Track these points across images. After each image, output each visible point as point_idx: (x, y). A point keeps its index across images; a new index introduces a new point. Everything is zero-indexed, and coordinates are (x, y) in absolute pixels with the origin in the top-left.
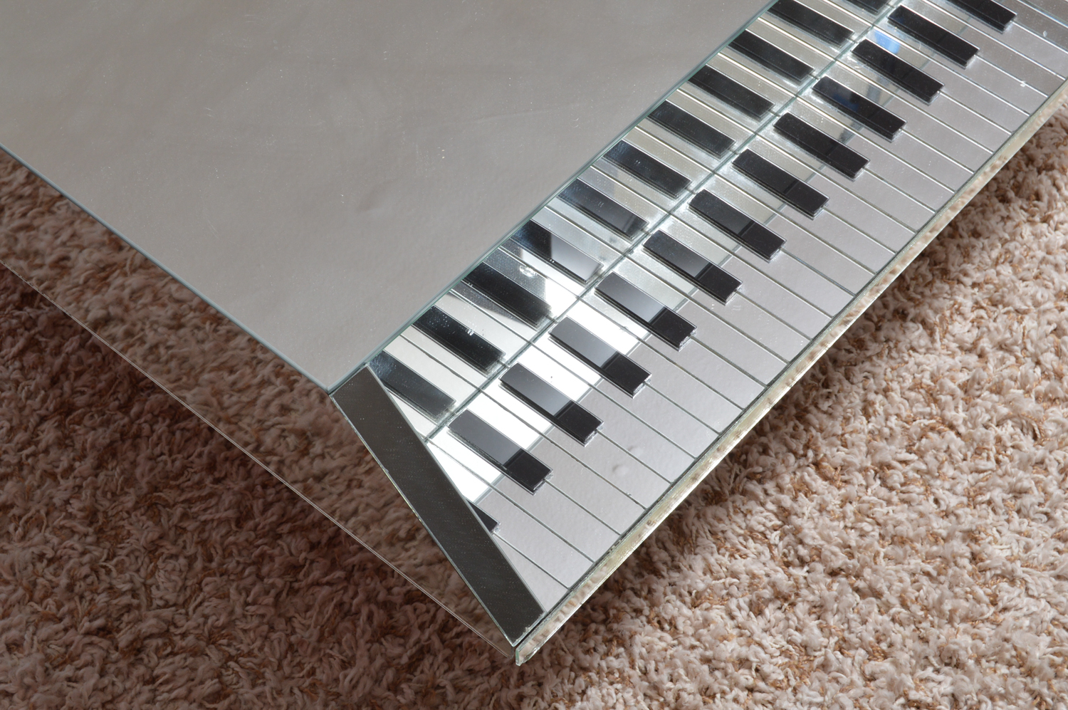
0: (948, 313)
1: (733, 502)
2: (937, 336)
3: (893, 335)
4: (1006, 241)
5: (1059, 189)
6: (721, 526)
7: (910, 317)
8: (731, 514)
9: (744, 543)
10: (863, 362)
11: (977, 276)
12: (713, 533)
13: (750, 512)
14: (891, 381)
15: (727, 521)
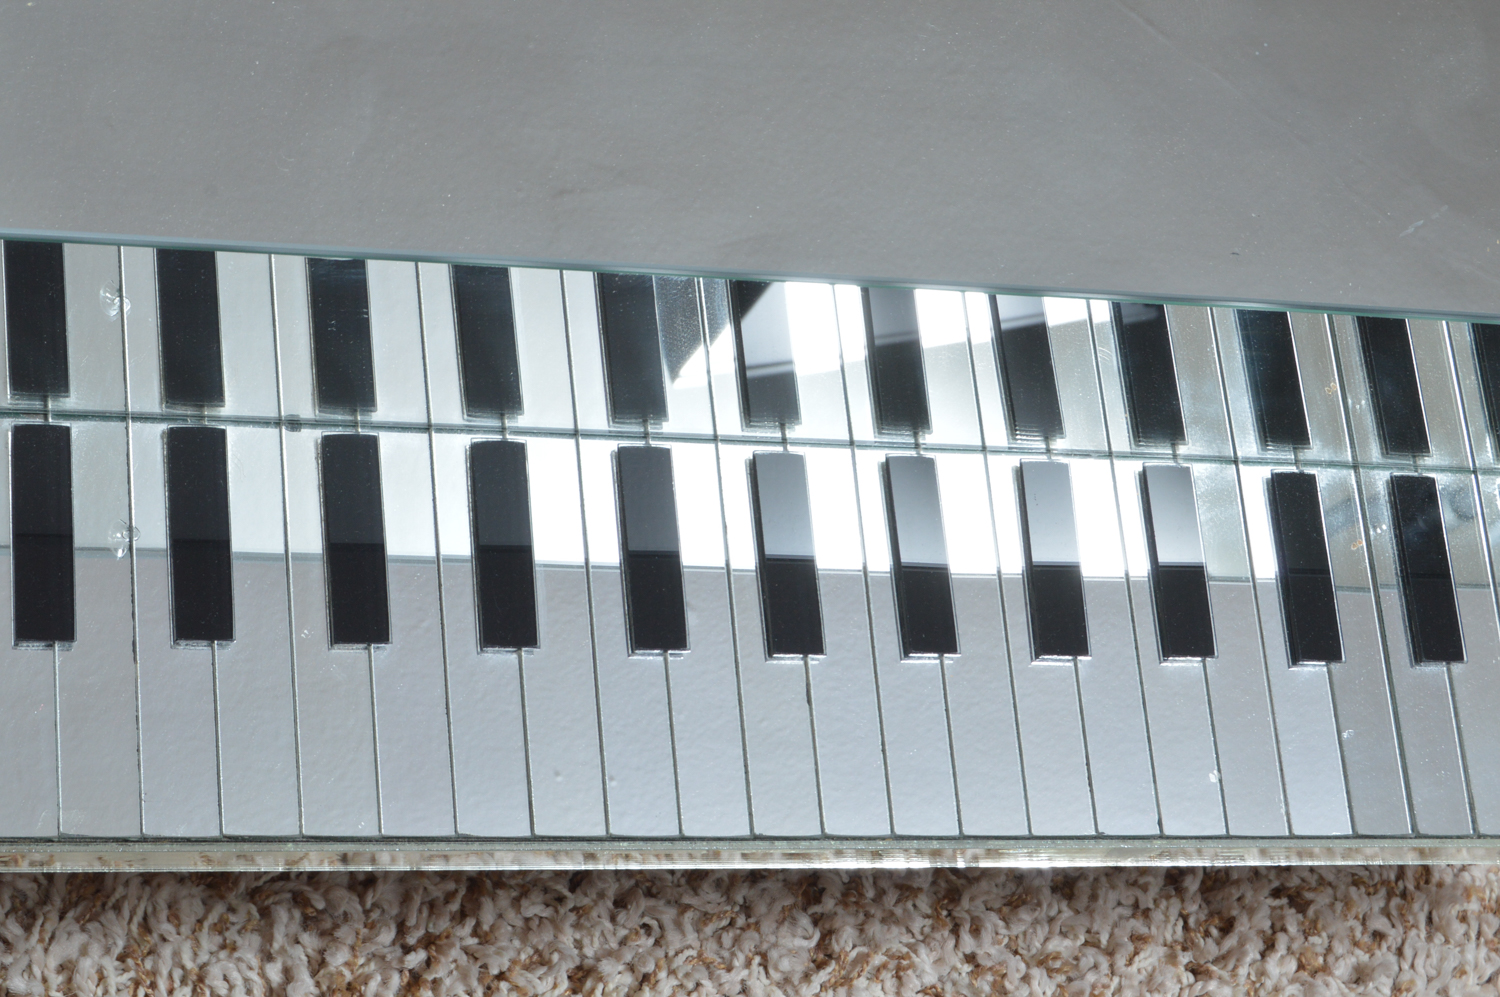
0: (878, 959)
1: (232, 910)
2: (823, 976)
3: (761, 908)
4: (1096, 945)
5: (1270, 946)
6: (167, 928)
7: (816, 909)
8: (206, 925)
9: (177, 983)
10: (669, 902)
11: (990, 949)
12: (146, 927)
13: (234, 948)
14: (672, 972)
15: (185, 929)
